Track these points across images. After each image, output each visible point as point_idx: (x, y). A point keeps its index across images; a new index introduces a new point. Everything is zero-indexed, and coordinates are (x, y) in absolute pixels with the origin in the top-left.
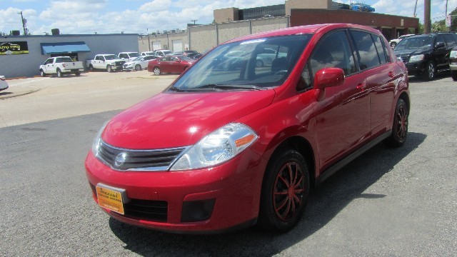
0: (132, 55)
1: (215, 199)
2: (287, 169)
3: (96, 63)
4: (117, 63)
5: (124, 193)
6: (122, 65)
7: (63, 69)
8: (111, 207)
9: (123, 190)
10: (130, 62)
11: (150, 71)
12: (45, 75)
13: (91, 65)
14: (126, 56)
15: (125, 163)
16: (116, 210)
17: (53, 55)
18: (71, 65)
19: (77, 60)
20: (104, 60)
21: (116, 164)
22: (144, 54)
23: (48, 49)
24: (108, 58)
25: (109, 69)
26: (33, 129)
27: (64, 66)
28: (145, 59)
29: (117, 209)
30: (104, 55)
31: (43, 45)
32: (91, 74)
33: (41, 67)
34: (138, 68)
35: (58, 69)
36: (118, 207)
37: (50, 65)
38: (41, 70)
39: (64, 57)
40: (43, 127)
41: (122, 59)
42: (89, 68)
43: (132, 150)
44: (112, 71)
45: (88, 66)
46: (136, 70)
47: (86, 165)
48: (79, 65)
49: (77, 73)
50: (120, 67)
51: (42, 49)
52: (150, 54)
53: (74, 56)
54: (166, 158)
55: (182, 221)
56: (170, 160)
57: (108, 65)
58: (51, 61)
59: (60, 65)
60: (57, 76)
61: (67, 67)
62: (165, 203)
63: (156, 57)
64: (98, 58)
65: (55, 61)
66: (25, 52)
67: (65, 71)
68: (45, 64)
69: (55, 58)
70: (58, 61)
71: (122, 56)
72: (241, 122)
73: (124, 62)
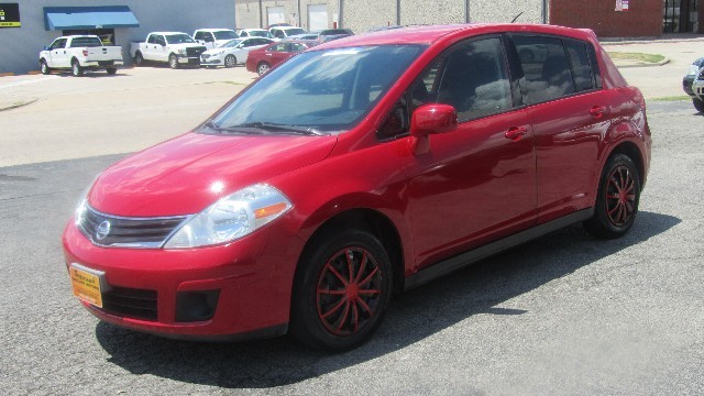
0: (220, 35)
1: (220, 290)
2: (344, 257)
3: (149, 50)
4: (190, 51)
5: (102, 276)
6: (198, 55)
7: (83, 61)
8: (87, 297)
9: (102, 273)
10: (216, 50)
11: (250, 69)
12: (50, 71)
13: (138, 53)
14: (208, 37)
15: (109, 235)
16: (92, 301)
17: (67, 32)
18: (98, 54)
19: (113, 43)
20: (164, 45)
21: (98, 236)
22: (244, 34)
23: (58, 20)
24: (173, 40)
25: (173, 63)
26: (13, 178)
27: (85, 53)
28: (247, 44)
29: (94, 300)
30: (164, 34)
31: (48, 10)
32: (137, 70)
33: (43, 54)
34: (230, 61)
35: (74, 60)
36: (95, 298)
37: (61, 50)
38: (43, 60)
39: (87, 36)
40: (32, 174)
41: (201, 44)
42: (136, 60)
43: (118, 217)
44: (179, 66)
45: (134, 55)
46: (227, 66)
47: (64, 239)
48: (114, 53)
49: (109, 68)
50: (194, 60)
51: (46, 20)
52: (258, 34)
53: (107, 34)
54: (161, 231)
55: (177, 320)
56: (166, 233)
57: (172, 54)
58: (62, 44)
59: (78, 52)
60: (72, 74)
61: (91, 57)
62: (154, 293)
63: (268, 42)
64: (152, 40)
65: (68, 43)
66: (15, 24)
67: (87, 65)
68: (50, 49)
69: (70, 39)
70: (75, 44)
71: (199, 36)
72: (271, 184)
73: (204, 49)
